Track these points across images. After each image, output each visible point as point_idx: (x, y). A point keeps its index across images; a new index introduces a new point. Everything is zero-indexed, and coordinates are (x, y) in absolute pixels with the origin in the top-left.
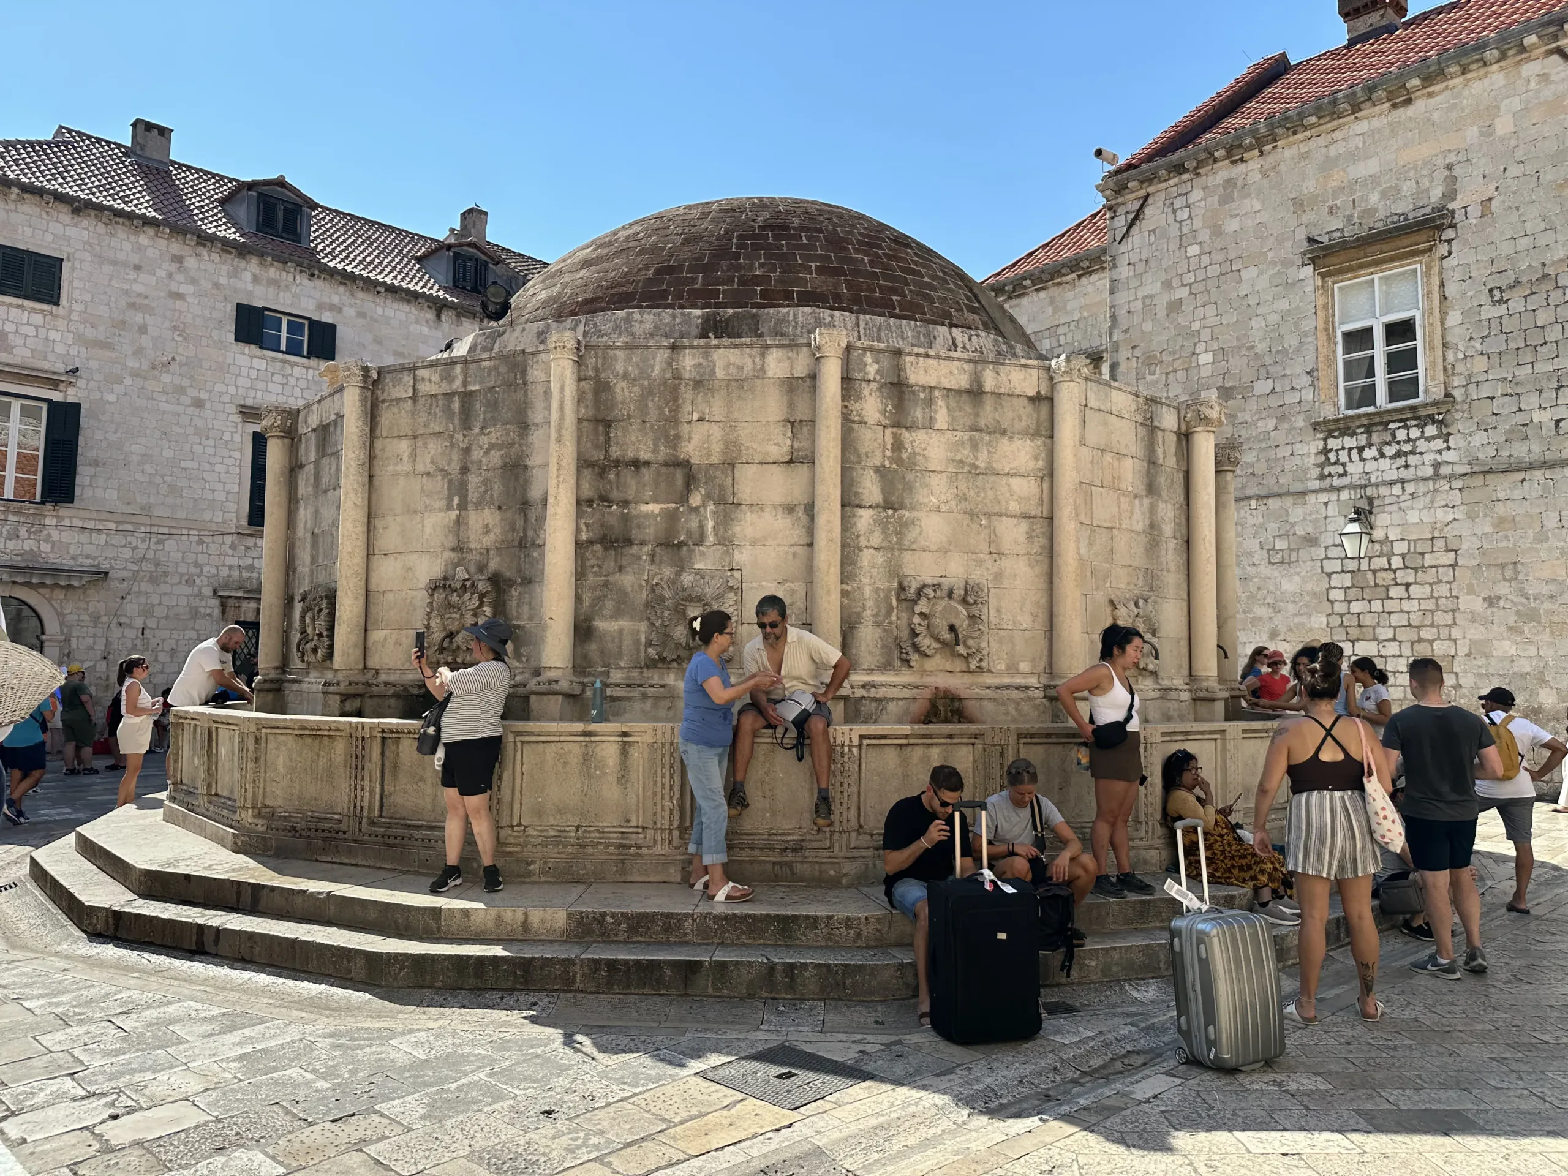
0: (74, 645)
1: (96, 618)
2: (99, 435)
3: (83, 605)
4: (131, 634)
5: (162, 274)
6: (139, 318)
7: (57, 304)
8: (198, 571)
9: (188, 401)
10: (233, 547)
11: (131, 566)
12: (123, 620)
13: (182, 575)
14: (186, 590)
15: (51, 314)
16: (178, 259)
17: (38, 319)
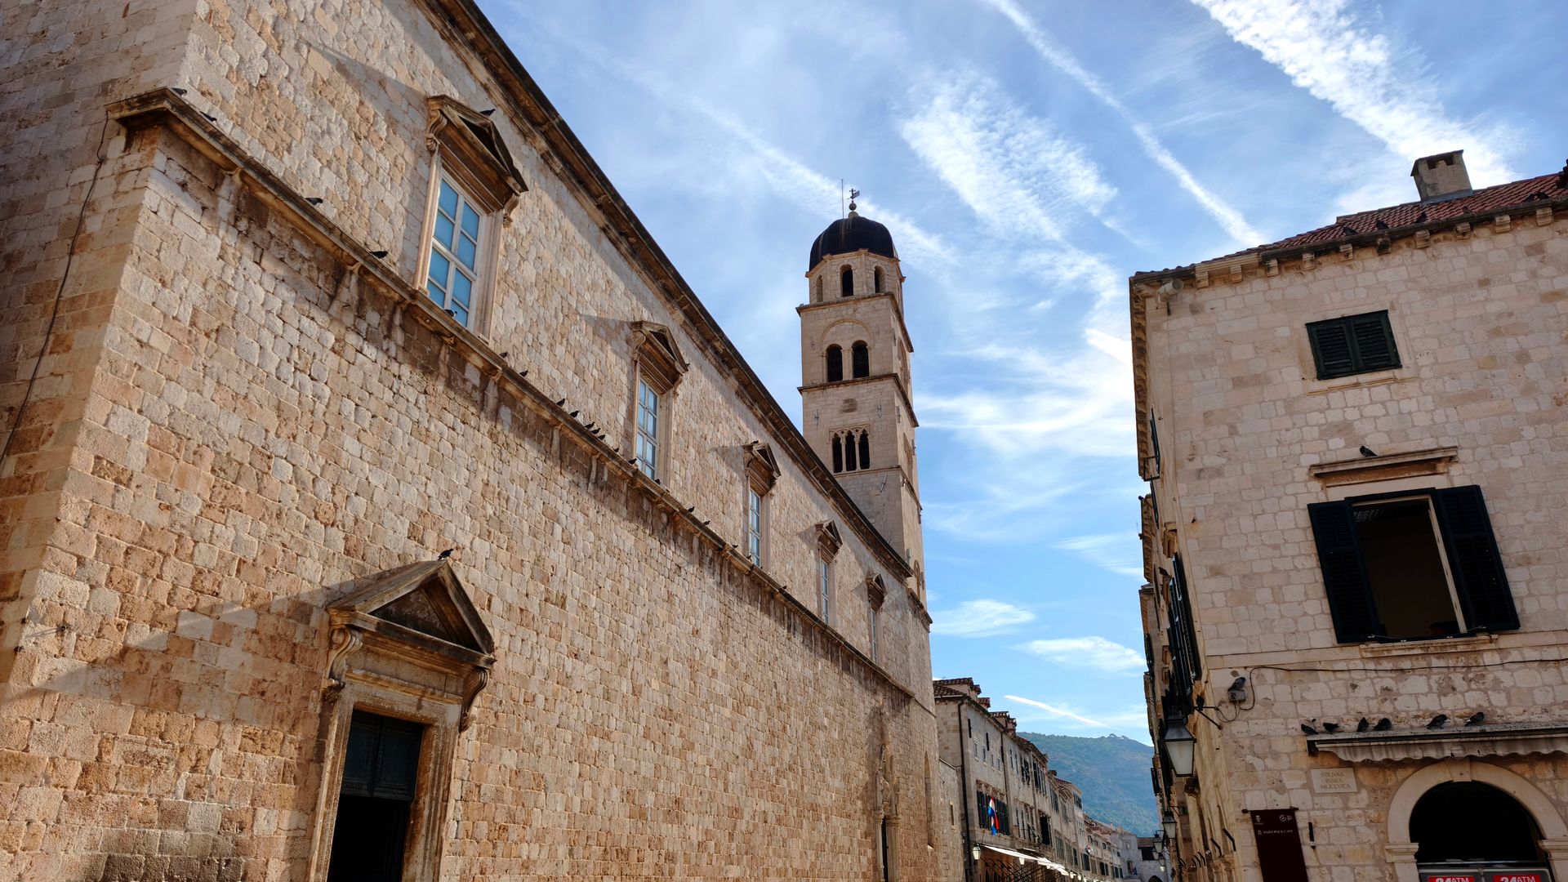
2: (1515, 519)
5: (1521, 276)
6: (1511, 344)
7: (1398, 366)
15: (1395, 380)
16: (1537, 249)
17: (1381, 392)
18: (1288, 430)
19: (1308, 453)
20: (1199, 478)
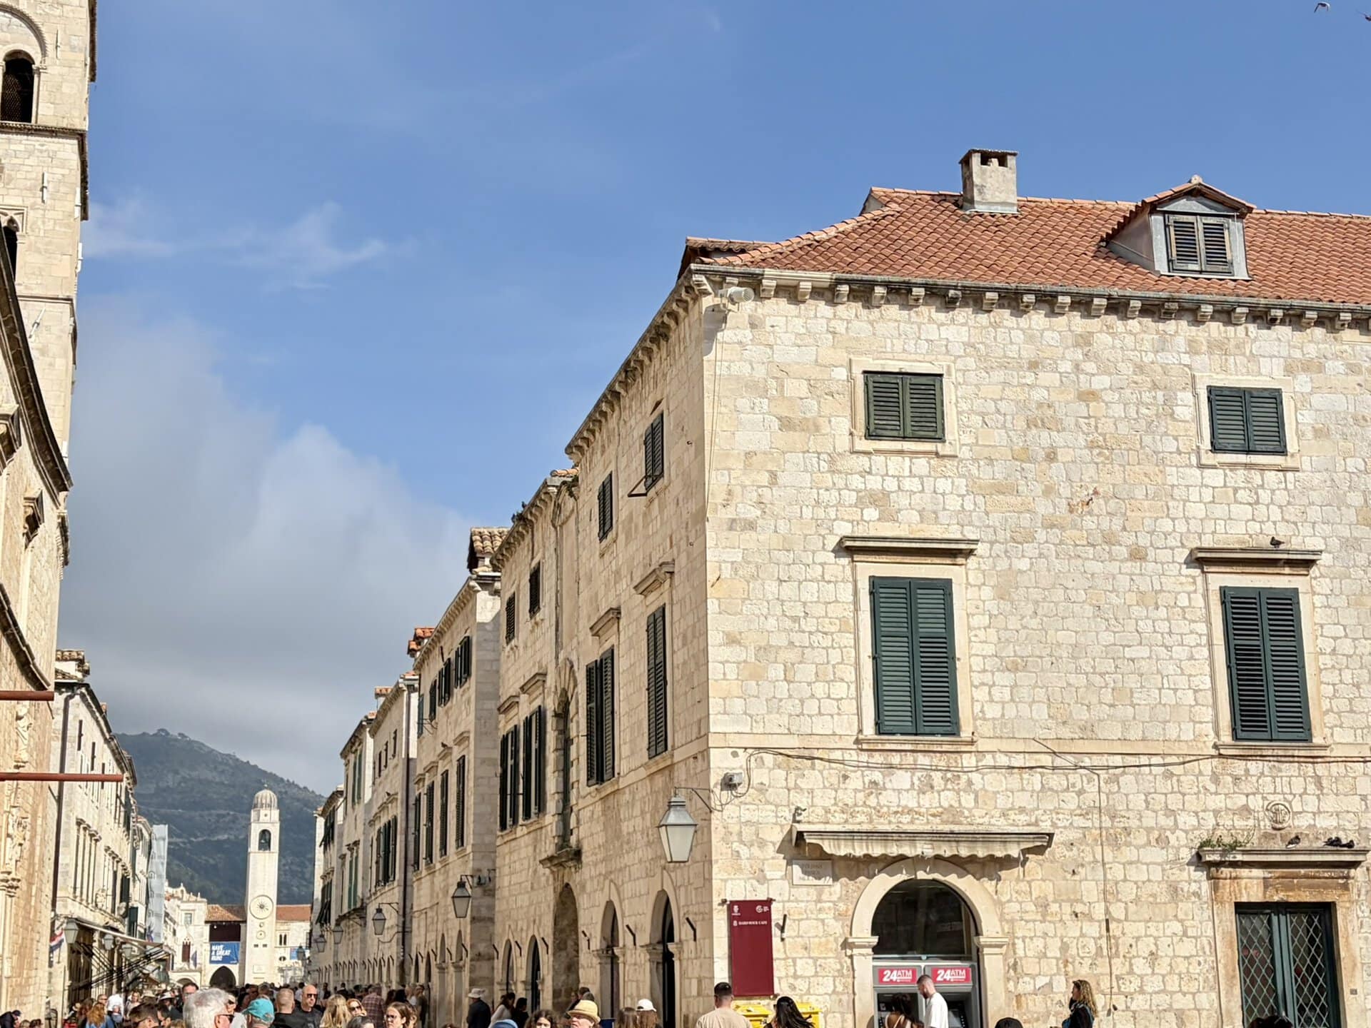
0: (1020, 953)
1: (1043, 906)
3: (1023, 886)
4: (1094, 930)
5: (1066, 366)
6: (1045, 438)
7: (941, 439)
8: (1170, 822)
9: (1123, 552)
10: (1215, 779)
11: (1080, 822)
12: (1079, 908)
13: (1149, 830)
14: (1157, 855)
15: (937, 454)
16: (1084, 341)
17: (921, 464)
18: (827, 490)
19: (842, 519)
20: (731, 529)
